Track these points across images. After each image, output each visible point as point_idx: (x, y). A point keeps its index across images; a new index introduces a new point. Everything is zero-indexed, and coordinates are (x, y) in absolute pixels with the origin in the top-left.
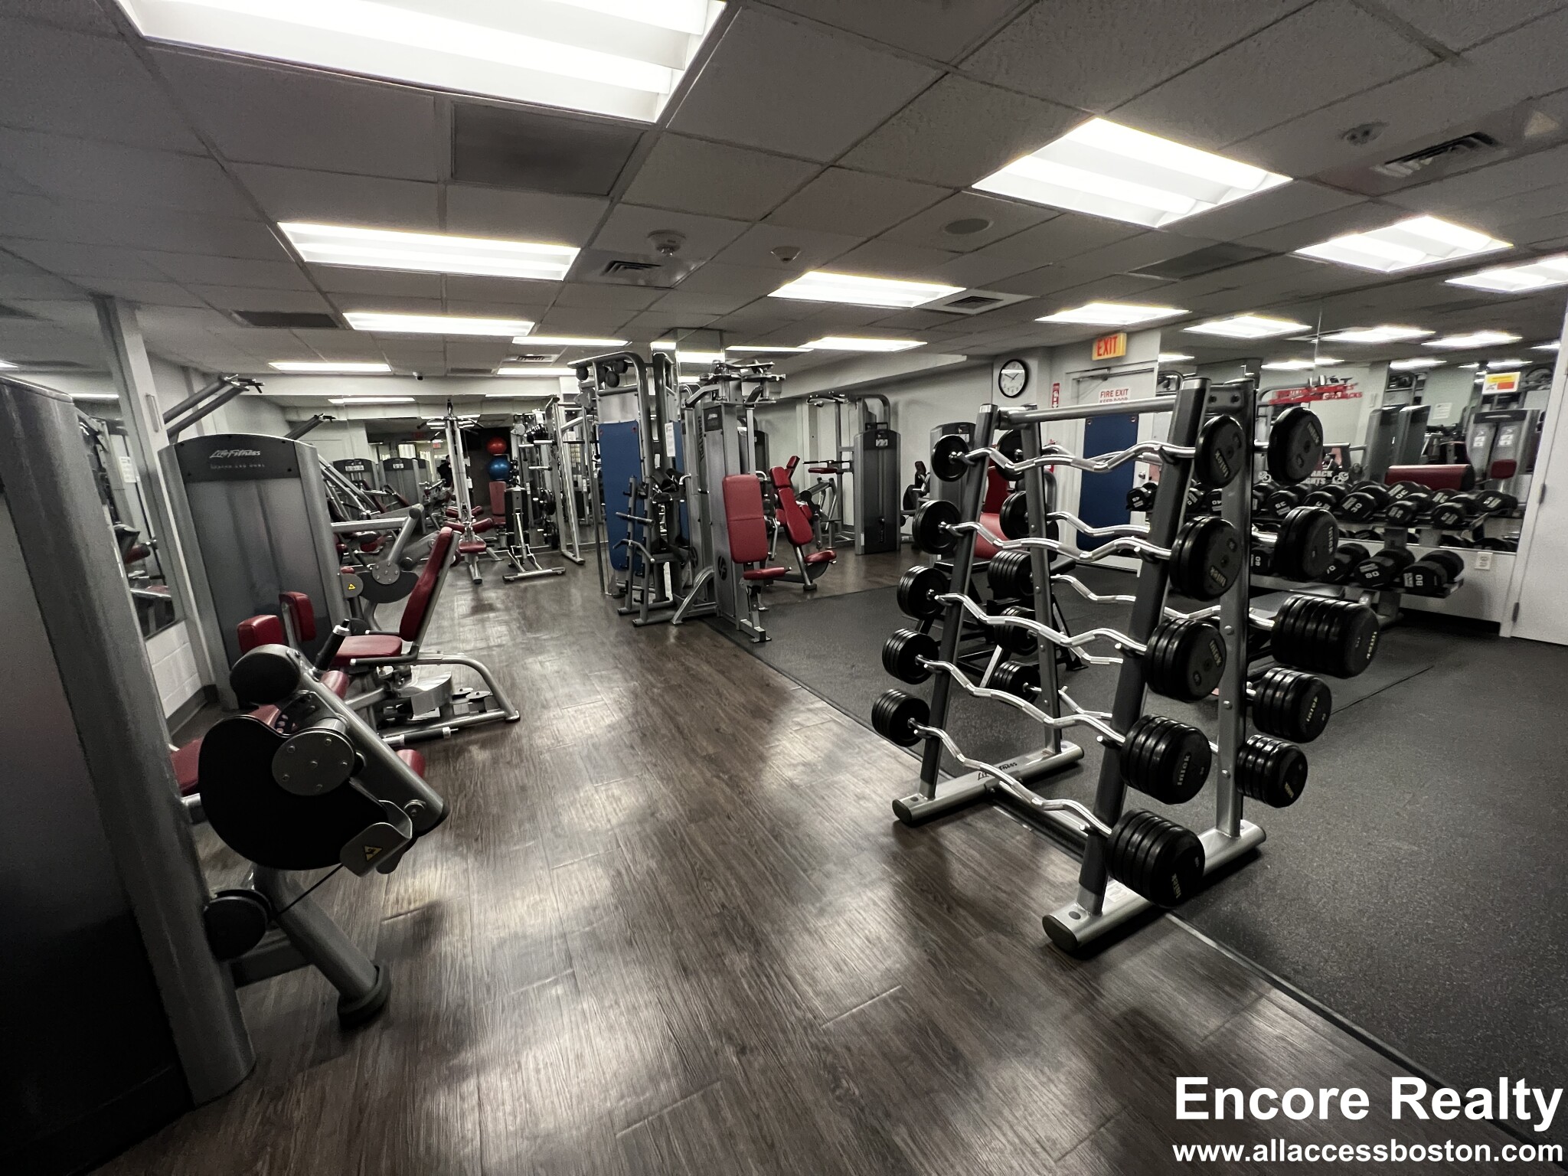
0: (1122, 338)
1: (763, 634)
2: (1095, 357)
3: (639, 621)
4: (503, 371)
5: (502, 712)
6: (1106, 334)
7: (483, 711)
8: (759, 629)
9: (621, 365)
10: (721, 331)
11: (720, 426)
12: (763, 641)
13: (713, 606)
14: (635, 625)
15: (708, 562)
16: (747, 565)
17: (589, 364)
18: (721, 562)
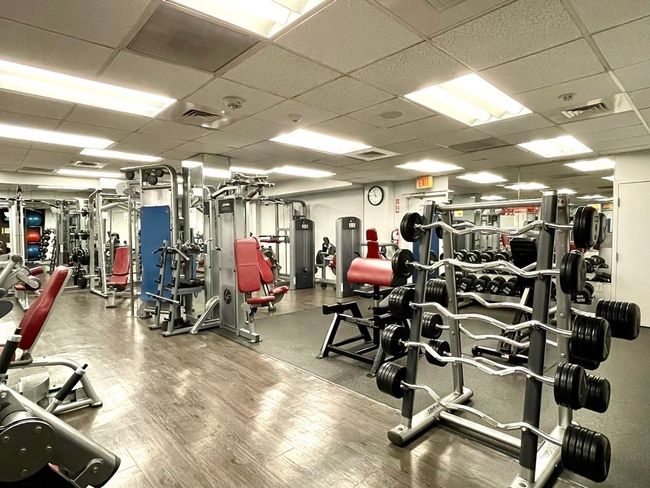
0: (431, 179)
1: (258, 337)
2: (418, 187)
3: (167, 333)
4: (62, 171)
5: (89, 400)
6: (423, 177)
7: (75, 400)
8: (255, 334)
9: (159, 172)
10: (229, 158)
11: (232, 211)
12: (257, 341)
13: (218, 321)
14: (164, 336)
15: (215, 292)
16: (248, 294)
17: (137, 170)
18: (227, 293)
